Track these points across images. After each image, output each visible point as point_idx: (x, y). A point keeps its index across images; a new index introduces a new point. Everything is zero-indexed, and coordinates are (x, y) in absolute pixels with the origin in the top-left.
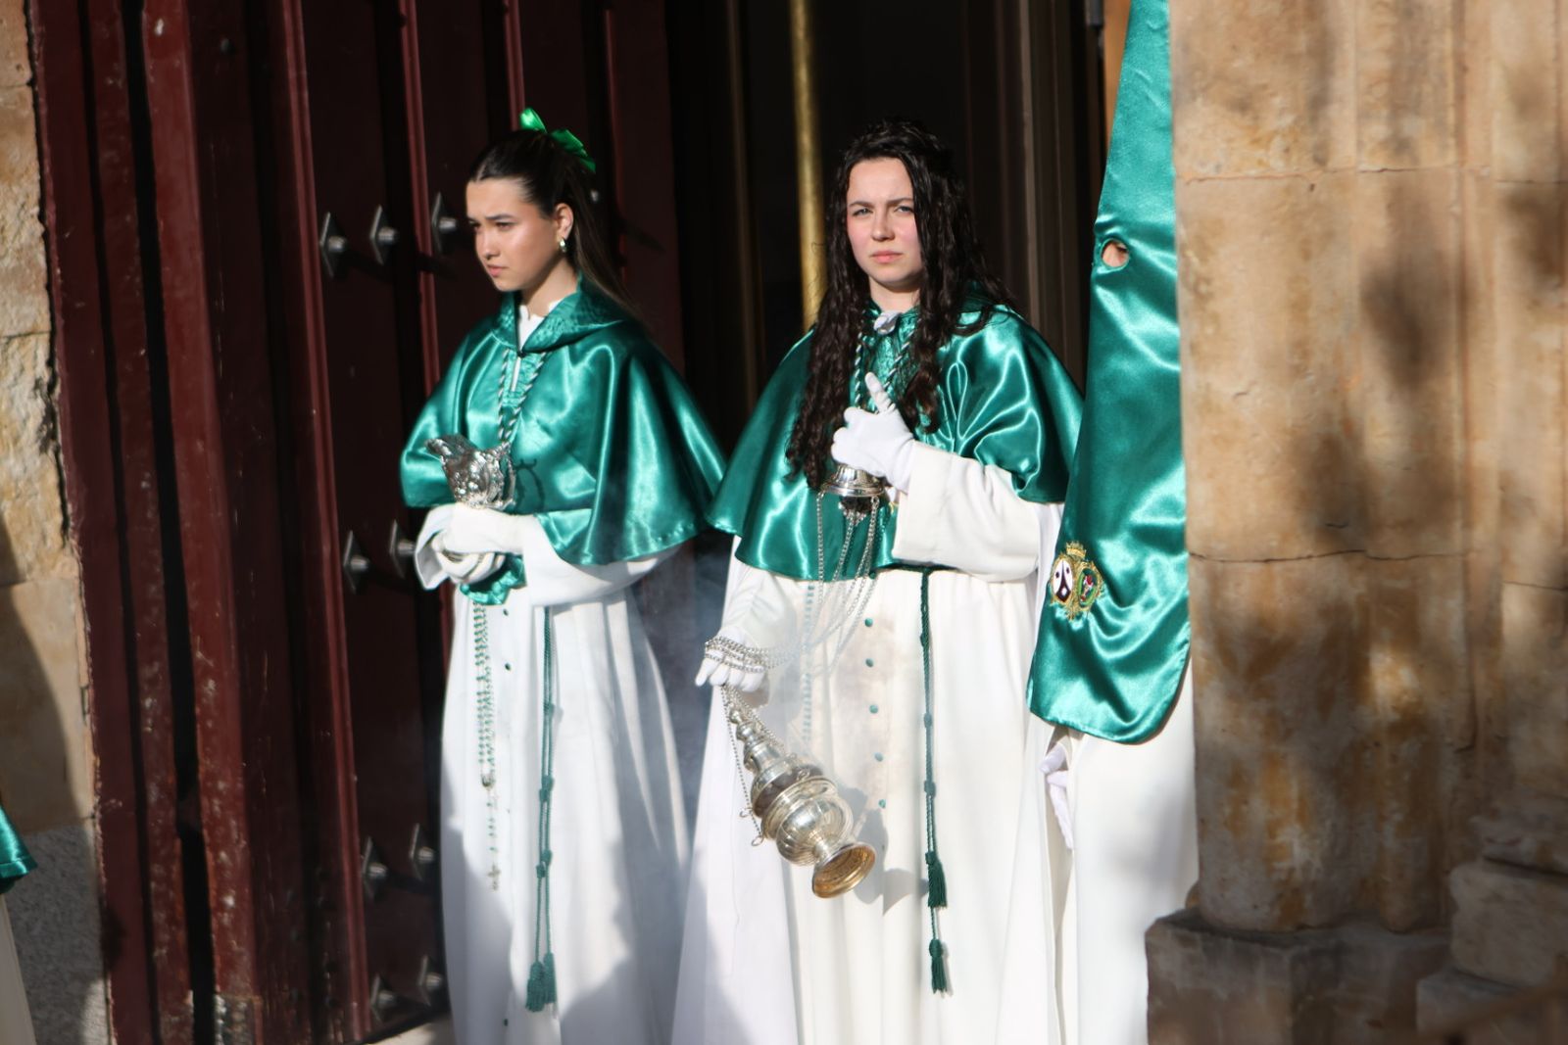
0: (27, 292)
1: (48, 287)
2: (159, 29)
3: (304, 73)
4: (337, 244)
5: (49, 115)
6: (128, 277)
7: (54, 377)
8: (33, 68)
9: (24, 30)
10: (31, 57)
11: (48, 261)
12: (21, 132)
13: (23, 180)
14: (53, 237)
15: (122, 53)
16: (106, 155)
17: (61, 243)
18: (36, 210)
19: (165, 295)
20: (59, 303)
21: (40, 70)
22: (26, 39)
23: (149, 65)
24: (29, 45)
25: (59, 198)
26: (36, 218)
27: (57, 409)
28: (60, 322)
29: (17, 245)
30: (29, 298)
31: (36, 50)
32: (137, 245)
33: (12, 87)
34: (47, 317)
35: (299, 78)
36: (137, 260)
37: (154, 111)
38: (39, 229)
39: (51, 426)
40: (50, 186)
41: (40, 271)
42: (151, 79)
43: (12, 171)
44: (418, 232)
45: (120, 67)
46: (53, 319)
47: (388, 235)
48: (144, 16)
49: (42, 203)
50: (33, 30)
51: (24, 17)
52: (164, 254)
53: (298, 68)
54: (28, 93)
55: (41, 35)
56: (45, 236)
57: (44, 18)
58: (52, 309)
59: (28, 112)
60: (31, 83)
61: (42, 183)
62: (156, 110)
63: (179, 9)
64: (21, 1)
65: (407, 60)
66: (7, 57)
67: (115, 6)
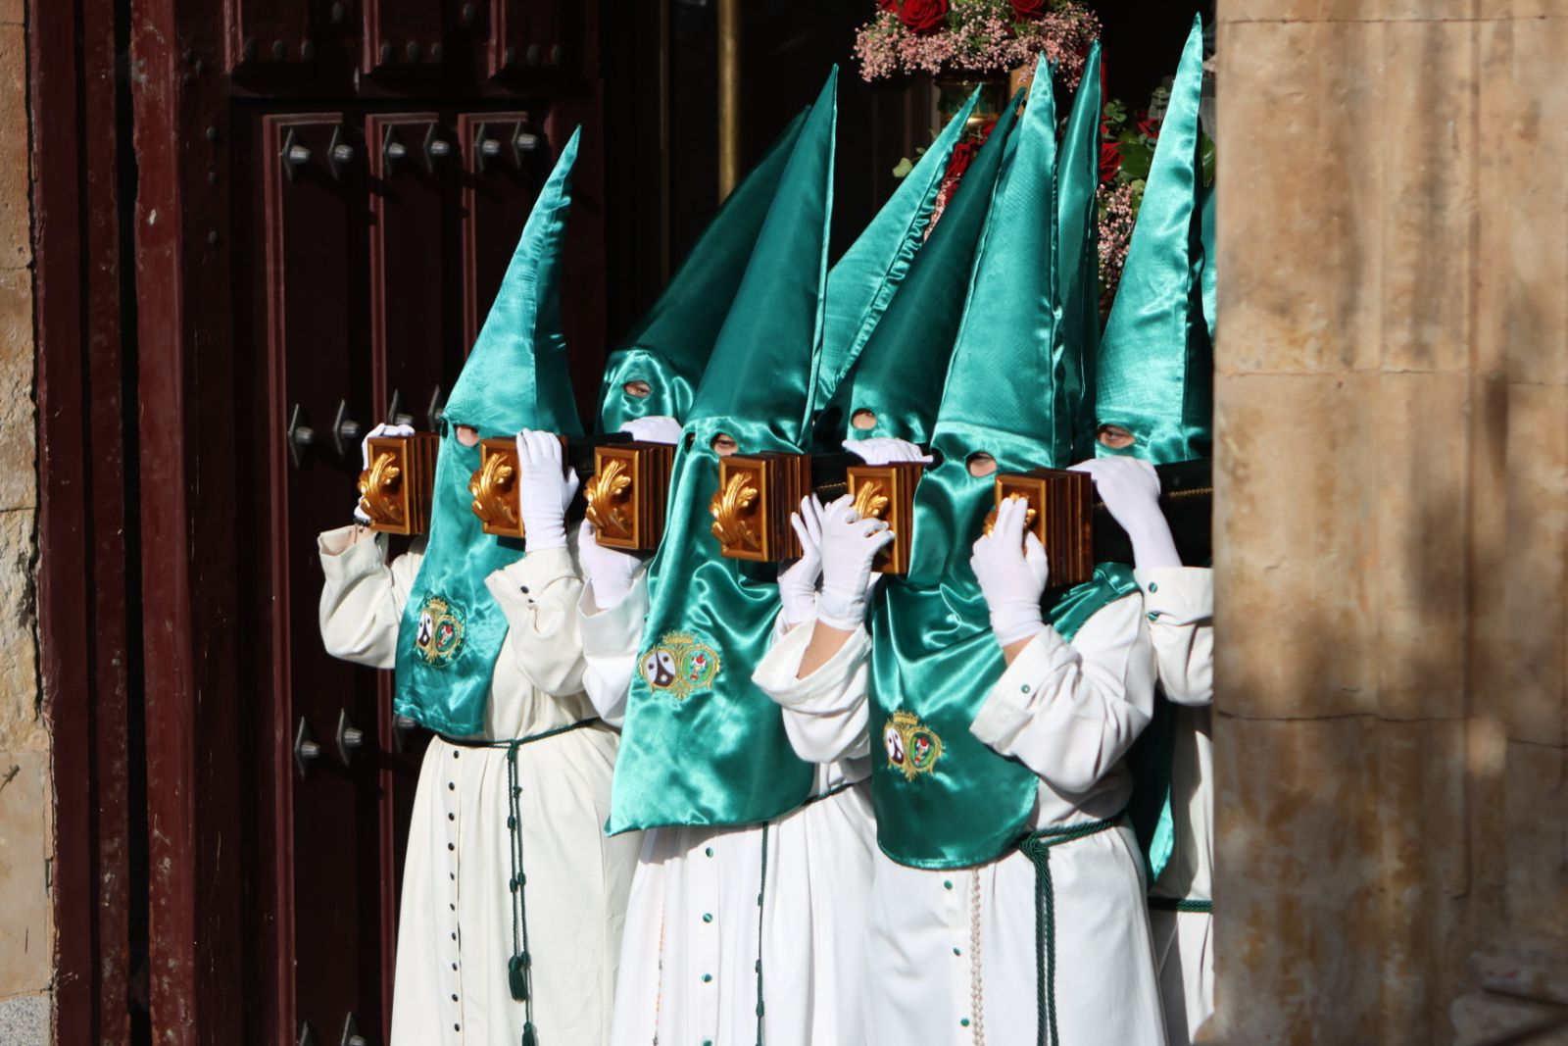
0: (16, 468)
1: (36, 464)
2: (152, 219)
3: (282, 267)
4: (305, 435)
5: (46, 299)
6: (111, 458)
7: (37, 551)
8: (33, 251)
9: (28, 215)
10: (32, 241)
11: (38, 439)
12: (22, 312)
13: (19, 360)
14: (44, 417)
15: (116, 241)
16: (97, 338)
17: (52, 421)
18: (29, 388)
19: (142, 476)
20: (46, 480)
21: (40, 253)
22: (29, 224)
23: (140, 252)
24: (32, 229)
25: (51, 378)
26: (28, 397)
27: (34, 585)
28: (45, 499)
29: (10, 421)
30: (18, 474)
31: (37, 235)
32: (120, 428)
33: (13, 269)
34: (35, 492)
36: (120, 441)
37: (142, 298)
38: (31, 407)
39: (31, 600)
40: (44, 366)
41: (28, 449)
42: (141, 267)
43: (9, 350)
45: (114, 254)
46: (38, 495)
47: (349, 428)
48: (138, 205)
49: (35, 382)
50: (35, 215)
51: (28, 202)
52: (144, 437)
53: (277, 263)
54: (27, 275)
55: (43, 220)
56: (36, 415)
57: (46, 204)
58: (38, 485)
59: (28, 294)
60: (31, 266)
61: (37, 362)
62: (144, 297)
63: (173, 201)
64: (26, 187)
65: (373, 259)
66: (10, 240)
67: (112, 195)
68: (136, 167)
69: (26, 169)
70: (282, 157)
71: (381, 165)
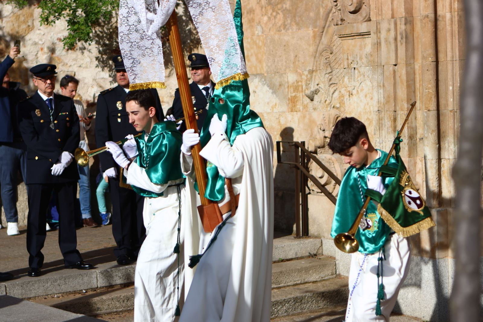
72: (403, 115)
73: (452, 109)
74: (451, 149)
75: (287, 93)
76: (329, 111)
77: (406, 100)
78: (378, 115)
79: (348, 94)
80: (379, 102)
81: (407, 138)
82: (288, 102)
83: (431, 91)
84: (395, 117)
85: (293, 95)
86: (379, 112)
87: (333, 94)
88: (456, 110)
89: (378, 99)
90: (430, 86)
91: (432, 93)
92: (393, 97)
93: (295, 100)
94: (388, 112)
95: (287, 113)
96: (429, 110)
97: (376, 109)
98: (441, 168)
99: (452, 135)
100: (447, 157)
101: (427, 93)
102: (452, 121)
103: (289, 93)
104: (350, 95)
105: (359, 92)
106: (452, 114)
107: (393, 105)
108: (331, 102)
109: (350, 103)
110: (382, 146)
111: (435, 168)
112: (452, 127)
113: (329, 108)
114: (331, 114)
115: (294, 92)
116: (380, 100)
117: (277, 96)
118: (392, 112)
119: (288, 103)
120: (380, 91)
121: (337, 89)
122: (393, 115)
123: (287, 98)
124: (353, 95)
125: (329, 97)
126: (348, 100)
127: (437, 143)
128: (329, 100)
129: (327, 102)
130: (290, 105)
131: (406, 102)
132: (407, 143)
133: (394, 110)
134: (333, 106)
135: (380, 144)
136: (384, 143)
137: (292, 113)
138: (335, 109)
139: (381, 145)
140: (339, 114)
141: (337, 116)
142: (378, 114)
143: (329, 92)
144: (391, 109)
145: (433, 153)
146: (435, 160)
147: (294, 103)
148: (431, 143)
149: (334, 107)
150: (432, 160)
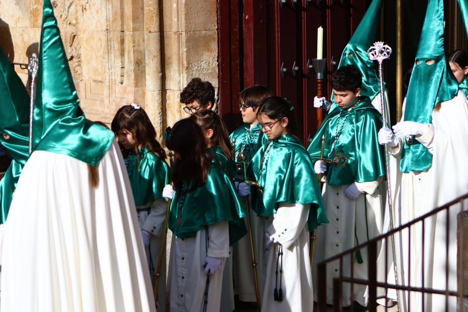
0: (213, 78)
1: (218, 77)
2: (247, 18)
3: (279, 29)
4: (285, 70)
5: (221, 37)
6: (236, 76)
7: (218, 98)
8: (218, 26)
9: (216, 17)
10: (217, 23)
11: (219, 71)
12: (214, 41)
13: (214, 52)
14: (220, 66)
15: (238, 23)
16: (233, 47)
17: (222, 67)
18: (217, 59)
19: (244, 80)
20: (220, 81)
21: (219, 26)
23: (244, 25)
24: (217, 20)
25: (222, 56)
26: (216, 61)
27: (218, 106)
28: (220, 86)
29: (212, 67)
30: (214, 80)
31: (219, 22)
32: (239, 68)
33: (213, 30)
34: (218, 84)
35: (278, 30)
36: (239, 72)
37: (244, 37)
38: (217, 63)
39: (217, 110)
40: (220, 54)
41: (217, 73)
42: (244, 29)
43: (212, 50)
44: (303, 69)
45: (237, 26)
46: (219, 85)
47: (296, 68)
48: (243, 14)
49: (218, 57)
50: (218, 17)
51: (216, 14)
52: (245, 71)
54: (216, 31)
55: (220, 18)
56: (218, 65)
57: (221, 14)
58: (219, 82)
59: (216, 36)
60: (217, 29)
61: (218, 53)
62: (245, 37)
63: (252, 13)
64: (216, 10)
65: (303, 27)
66: (212, 23)
67: (237, 12)
68: (243, 5)
69: (216, 6)
70: (279, 2)
71: (305, 3)
72: (129, 36)
73: (177, 31)
74: (176, 79)
75: (29, 5)
76: (66, 28)
77: (132, 19)
78: (106, 36)
79: (81, 8)
80: (107, 19)
81: (133, 64)
82: (30, 15)
83: (151, 8)
84: (122, 39)
85: (35, 7)
86: (107, 32)
87: (69, 7)
88: (180, 32)
89: (107, 16)
90: (151, 2)
91: (153, 11)
92: (120, 14)
93: (37, 13)
94: (115, 32)
95: (30, 29)
96: (150, 32)
97: (104, 28)
98: (166, 101)
99: (177, 62)
100: (172, 88)
101: (147, 11)
102: (177, 45)
103: (31, 5)
104: (84, 10)
105: (92, 6)
106: (176, 36)
107: (120, 24)
108: (66, 18)
109: (83, 19)
110: (111, 73)
111: (157, 101)
112: (177, 52)
113: (65, 25)
114: (68, 32)
115: (36, 4)
116: (108, 18)
117: (20, 8)
118: (119, 33)
119: (30, 17)
120: (108, 6)
121: (73, 2)
122: (120, 36)
123: (30, 11)
124: (86, 10)
125: (65, 12)
126: (81, 15)
127: (160, 71)
128: (65, 15)
129: (63, 18)
130: (32, 19)
131: (132, 21)
132: (133, 70)
133: (120, 30)
134: (68, 22)
135: (109, 69)
136: (113, 68)
137: (34, 28)
138: (71, 26)
139: (110, 71)
140: (75, 32)
141: (73, 34)
142: (107, 34)
143: (65, 5)
144: (118, 29)
145: (155, 83)
146: (157, 91)
147: (35, 17)
148: (152, 71)
149: (70, 24)
150: (154, 91)
